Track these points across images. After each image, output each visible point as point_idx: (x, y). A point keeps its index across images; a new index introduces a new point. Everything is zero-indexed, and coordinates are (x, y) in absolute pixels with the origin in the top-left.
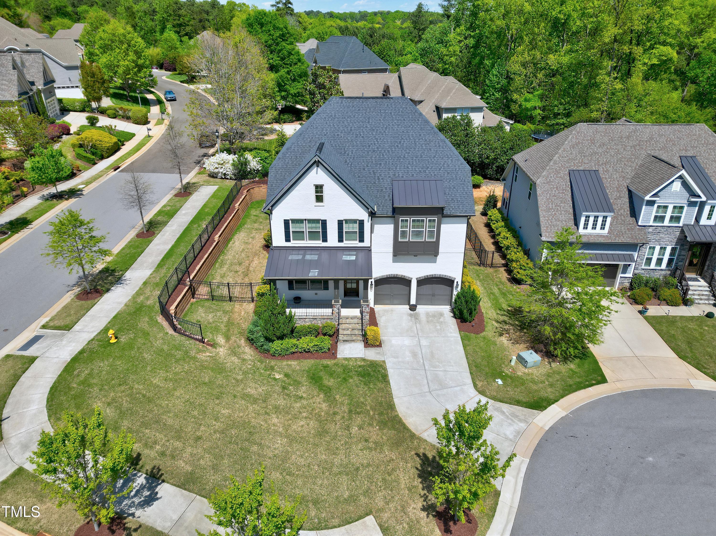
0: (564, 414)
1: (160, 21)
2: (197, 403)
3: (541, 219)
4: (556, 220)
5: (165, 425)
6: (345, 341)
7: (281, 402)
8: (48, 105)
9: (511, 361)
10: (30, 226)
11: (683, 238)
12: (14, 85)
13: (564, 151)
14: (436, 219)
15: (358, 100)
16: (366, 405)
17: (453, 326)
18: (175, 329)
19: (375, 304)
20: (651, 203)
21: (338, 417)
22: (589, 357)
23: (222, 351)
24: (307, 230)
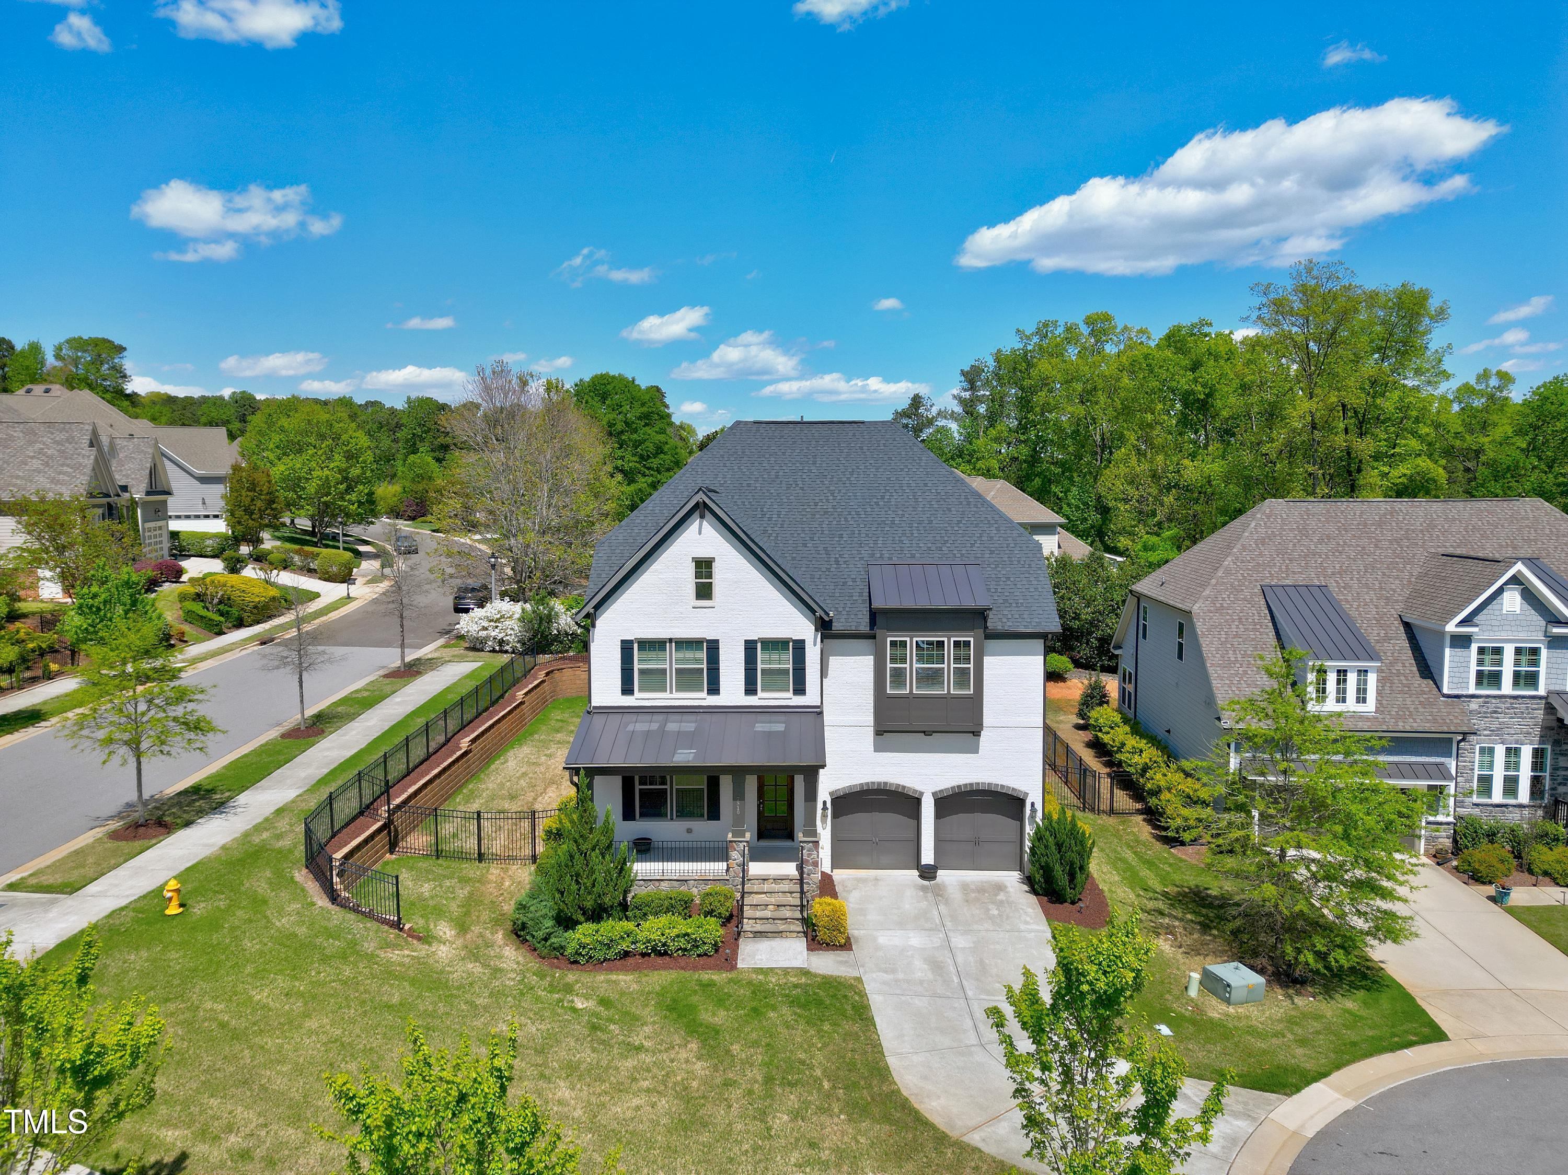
0: (1350, 1104)
1: (407, 441)
2: (361, 1046)
3: (1215, 683)
4: (1249, 686)
5: (266, 1090)
6: (758, 934)
7: (587, 1056)
8: (147, 534)
9: (1186, 988)
10: (43, 724)
11: (1555, 724)
12: (84, 474)
13: (1244, 548)
14: (972, 640)
15: (791, 426)
16: (811, 1068)
17: (1030, 910)
18: (333, 897)
19: (834, 866)
20: (1462, 641)
21: (735, 1093)
22: (1387, 986)
23: (443, 952)
24: (674, 666)
